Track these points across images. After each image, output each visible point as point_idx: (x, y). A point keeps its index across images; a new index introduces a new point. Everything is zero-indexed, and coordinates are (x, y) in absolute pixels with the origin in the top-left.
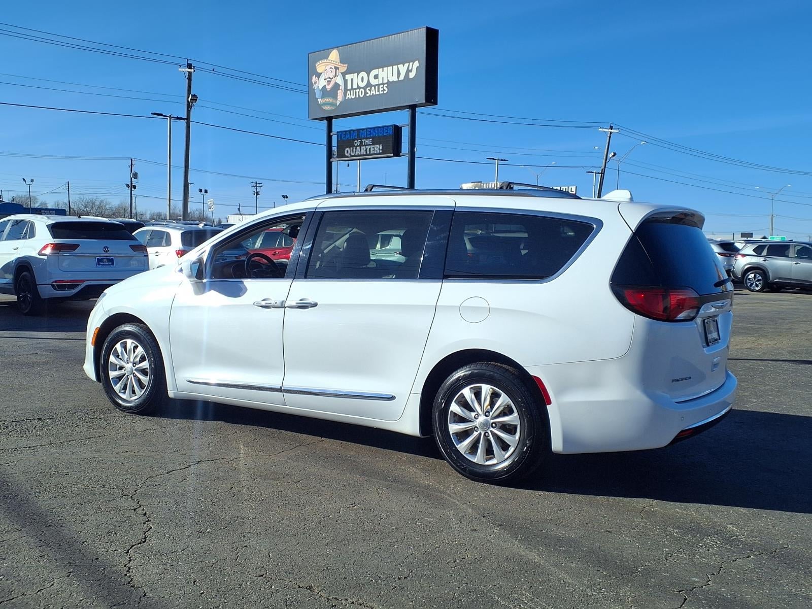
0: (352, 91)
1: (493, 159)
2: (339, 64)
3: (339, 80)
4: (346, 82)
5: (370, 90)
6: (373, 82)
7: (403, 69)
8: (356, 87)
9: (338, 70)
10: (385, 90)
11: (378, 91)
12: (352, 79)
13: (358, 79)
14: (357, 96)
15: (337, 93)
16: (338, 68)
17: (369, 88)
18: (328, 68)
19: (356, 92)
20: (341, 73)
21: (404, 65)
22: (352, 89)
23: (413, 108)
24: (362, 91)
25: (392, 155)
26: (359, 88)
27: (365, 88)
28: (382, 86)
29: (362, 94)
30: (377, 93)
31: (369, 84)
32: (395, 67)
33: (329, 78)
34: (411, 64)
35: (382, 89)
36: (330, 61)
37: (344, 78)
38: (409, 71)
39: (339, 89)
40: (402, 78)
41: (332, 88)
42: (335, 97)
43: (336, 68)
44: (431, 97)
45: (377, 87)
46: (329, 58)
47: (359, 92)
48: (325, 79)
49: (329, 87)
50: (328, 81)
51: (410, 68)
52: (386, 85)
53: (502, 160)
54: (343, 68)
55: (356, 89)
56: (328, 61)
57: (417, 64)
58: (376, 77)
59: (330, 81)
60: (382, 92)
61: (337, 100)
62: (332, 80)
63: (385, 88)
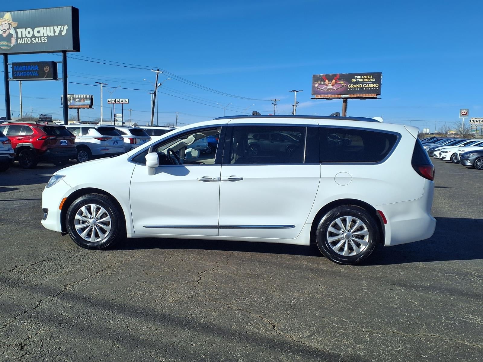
0: (22, 39)
1: (99, 83)
2: (12, 22)
3: (12, 31)
4: (17, 33)
5: (35, 40)
6: (37, 35)
7: (57, 29)
8: (25, 37)
9: (10, 26)
10: (45, 41)
11: (41, 40)
12: (22, 32)
13: (26, 33)
14: (26, 42)
15: (11, 40)
16: (11, 24)
17: (34, 38)
18: (3, 23)
19: (25, 40)
20: (13, 27)
21: (57, 27)
23: (64, 52)
24: (29, 40)
25: (52, 78)
26: (27, 37)
27: (31, 38)
28: (43, 38)
29: (29, 41)
30: (40, 42)
31: (34, 36)
32: (52, 28)
33: (5, 30)
34: (62, 27)
35: (43, 40)
36: (5, 20)
37: (16, 30)
38: (61, 31)
39: (12, 37)
40: (57, 34)
41: (7, 36)
42: (10, 41)
43: (10, 24)
44: (76, 47)
45: (39, 38)
46: (4, 17)
47: (27, 40)
48: (2, 30)
49: (5, 35)
50: (4, 32)
51: (62, 29)
52: (46, 38)
53: (104, 84)
54: (15, 24)
55: (24, 38)
56: (3, 19)
57: (66, 27)
58: (39, 32)
60: (44, 42)
61: (11, 43)
62: (7, 31)
63: (45, 39)
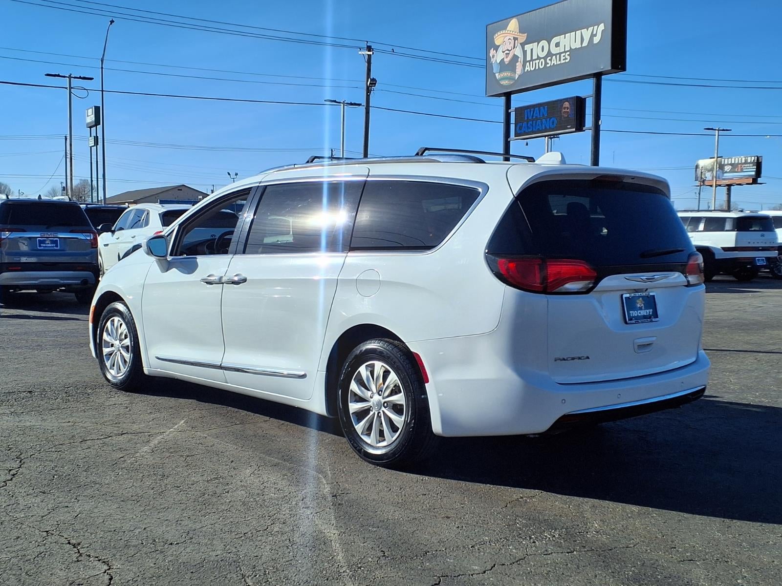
0: (531, 63)
1: (712, 129)
2: (518, 34)
3: (518, 52)
4: (525, 52)
5: (551, 60)
6: (554, 50)
7: (587, 33)
8: (536, 58)
9: (516, 41)
10: (567, 59)
11: (560, 60)
12: (532, 50)
13: (537, 49)
14: (537, 68)
15: (516, 66)
16: (517, 39)
17: (550, 58)
18: (506, 39)
19: (536, 64)
20: (521, 44)
21: (587, 30)
22: (532, 60)
23: (598, 76)
24: (542, 62)
25: (574, 129)
26: (539, 58)
27: (545, 58)
28: (564, 54)
29: (542, 65)
30: (559, 63)
31: (549, 54)
32: (578, 33)
33: (508, 50)
34: (596, 27)
35: (564, 58)
36: (509, 32)
37: (523, 48)
38: (593, 35)
39: (518, 62)
40: (585, 44)
41: (510, 61)
42: (514, 70)
43: (515, 39)
44: (619, 61)
45: (558, 56)
46: (508, 29)
47: (539, 63)
48: (503, 52)
49: (507, 60)
50: (506, 54)
51: (595, 33)
52: (568, 53)
53: (723, 130)
54: (523, 38)
55: (535, 60)
56: (507, 32)
57: (602, 27)
58: (557, 45)
59: (509, 54)
60: (564, 61)
61: (516, 73)
62: (511, 52)
63: (567, 56)
